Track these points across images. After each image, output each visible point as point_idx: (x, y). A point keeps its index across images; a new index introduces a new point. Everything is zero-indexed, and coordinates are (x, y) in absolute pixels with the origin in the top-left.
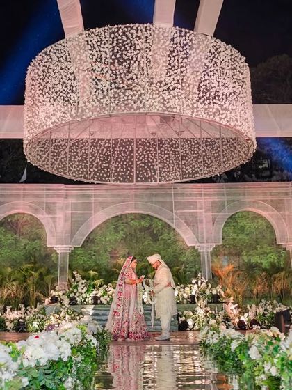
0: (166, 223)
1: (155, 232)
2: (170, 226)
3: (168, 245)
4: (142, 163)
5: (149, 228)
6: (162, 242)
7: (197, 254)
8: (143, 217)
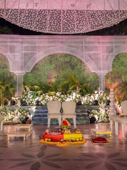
0: (79, 59)
1: (73, 64)
2: (81, 61)
3: (80, 72)
4: (66, 20)
5: (69, 62)
6: (77, 70)
7: (97, 77)
8: (66, 55)
